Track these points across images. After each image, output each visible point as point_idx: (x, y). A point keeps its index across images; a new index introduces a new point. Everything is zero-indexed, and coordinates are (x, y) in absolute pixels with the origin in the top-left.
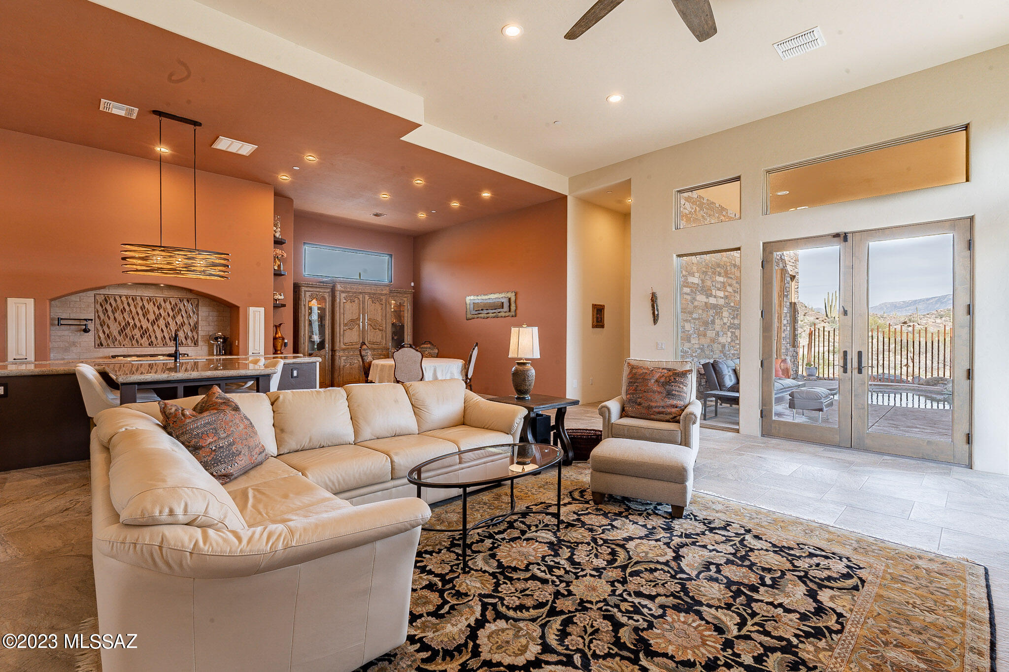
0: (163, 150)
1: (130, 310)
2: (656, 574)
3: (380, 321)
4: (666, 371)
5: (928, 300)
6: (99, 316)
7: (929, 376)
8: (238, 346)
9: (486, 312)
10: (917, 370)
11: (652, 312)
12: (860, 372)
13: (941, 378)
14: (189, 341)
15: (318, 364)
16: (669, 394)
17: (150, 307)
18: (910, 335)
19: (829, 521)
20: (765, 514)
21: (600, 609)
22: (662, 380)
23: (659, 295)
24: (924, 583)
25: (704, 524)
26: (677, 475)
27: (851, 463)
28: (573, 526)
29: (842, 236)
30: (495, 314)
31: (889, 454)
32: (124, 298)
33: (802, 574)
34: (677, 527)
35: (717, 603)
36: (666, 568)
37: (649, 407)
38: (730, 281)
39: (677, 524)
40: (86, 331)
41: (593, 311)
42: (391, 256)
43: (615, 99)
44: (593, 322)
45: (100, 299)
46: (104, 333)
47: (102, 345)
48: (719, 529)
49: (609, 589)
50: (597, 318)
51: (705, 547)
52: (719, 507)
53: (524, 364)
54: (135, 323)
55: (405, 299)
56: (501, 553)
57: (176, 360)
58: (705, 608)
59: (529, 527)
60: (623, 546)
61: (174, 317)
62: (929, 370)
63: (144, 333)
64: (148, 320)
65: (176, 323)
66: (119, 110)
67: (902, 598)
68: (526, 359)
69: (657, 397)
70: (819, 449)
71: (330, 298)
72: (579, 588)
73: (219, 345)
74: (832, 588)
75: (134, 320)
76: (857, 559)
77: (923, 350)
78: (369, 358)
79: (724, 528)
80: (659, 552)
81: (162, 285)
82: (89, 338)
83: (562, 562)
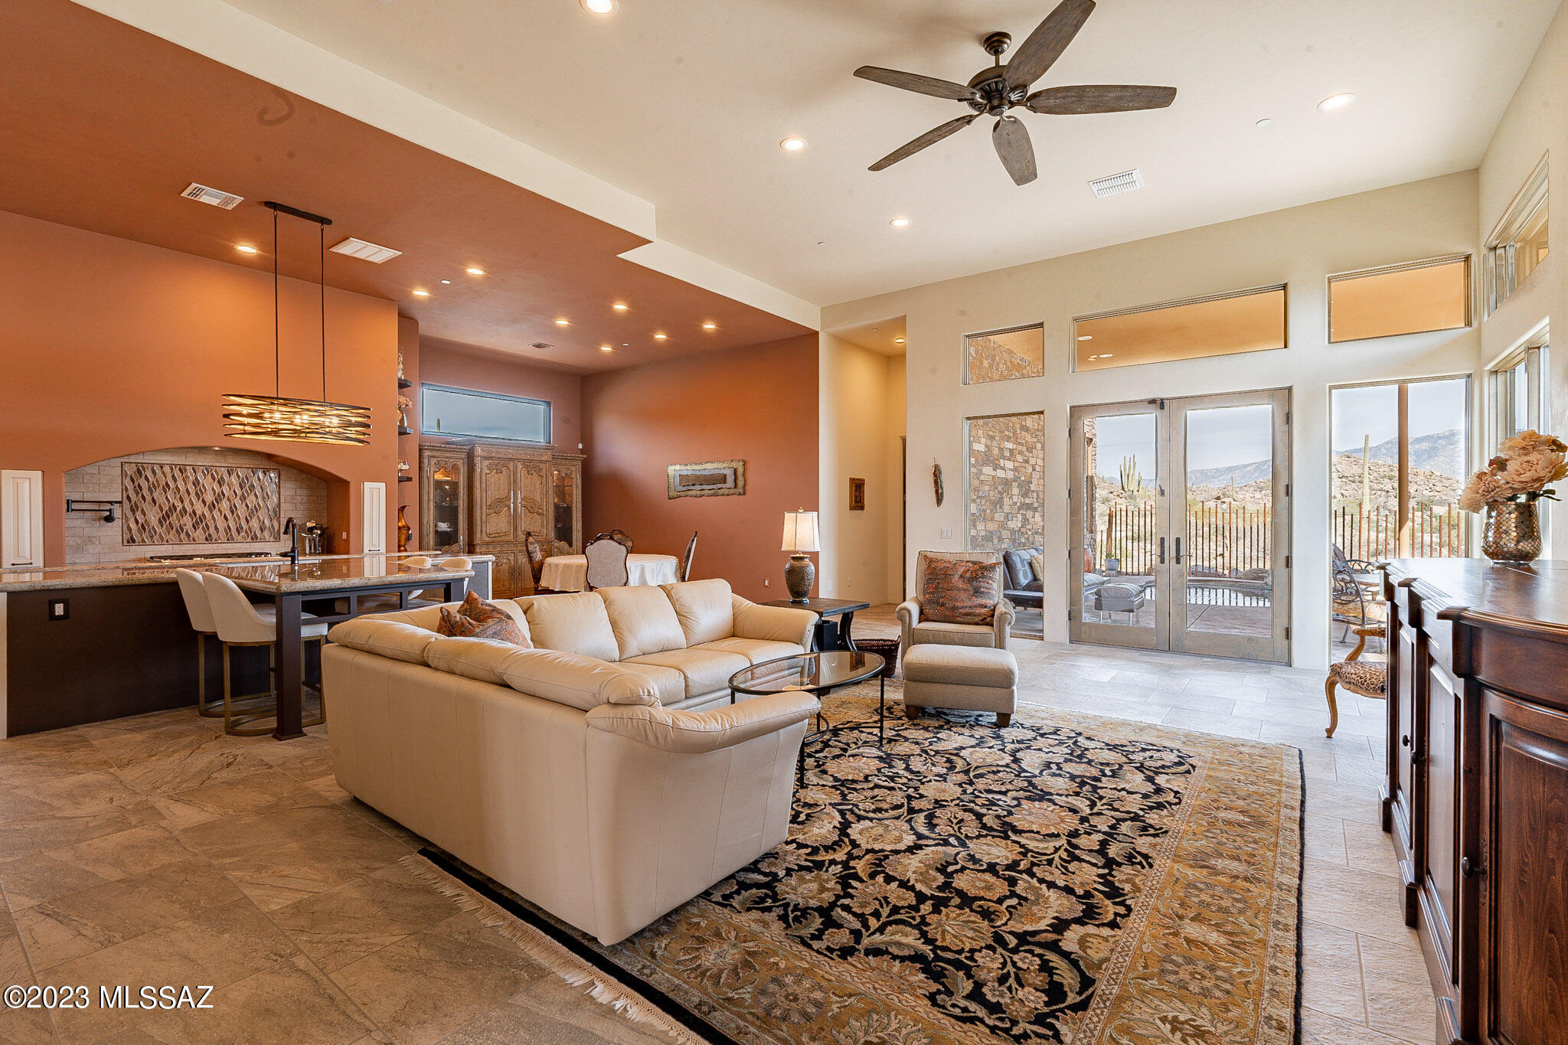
0: (247, 249)
1: (177, 487)
2: (1000, 775)
3: (539, 500)
4: (971, 565)
5: (1245, 466)
6: (128, 498)
7: (1248, 567)
8: (347, 541)
9: (698, 487)
10: (1234, 562)
11: (934, 490)
12: (1178, 562)
13: (1261, 570)
14: (266, 534)
15: (490, 563)
16: (977, 592)
17: (206, 482)
18: (1227, 516)
19: (1157, 721)
20: (1091, 718)
21: (958, 805)
22: (968, 575)
23: (943, 469)
24: (1247, 764)
25: (1033, 731)
26: (1003, 680)
27: (1170, 667)
28: (896, 741)
29: (1159, 402)
30: (713, 492)
31: (1209, 656)
32: (167, 469)
33: (1139, 765)
34: (1006, 735)
35: (1067, 793)
36: (1008, 770)
37: (954, 608)
38: (1020, 448)
39: (1003, 732)
40: (109, 519)
41: (851, 487)
42: (548, 404)
43: (901, 223)
44: (851, 502)
45: (130, 470)
46: (137, 522)
47: (133, 541)
48: (1050, 734)
49: (960, 790)
50: (856, 497)
51: (1040, 750)
52: (1044, 715)
53: (802, 559)
54: (184, 507)
55: (574, 468)
56: (832, 767)
57: (293, 562)
58: (1055, 797)
59: (848, 744)
60: (957, 755)
61: (243, 498)
62: (1248, 561)
63: (199, 521)
64: (204, 502)
65: (247, 506)
66: (211, 197)
67: (1230, 776)
68: (803, 553)
69: (963, 596)
70: (1135, 654)
71: (466, 467)
72: (930, 790)
73: (314, 539)
74: (1167, 774)
75: (182, 502)
76: (1185, 750)
77: (1241, 535)
78: (538, 556)
79: (1055, 733)
80: (996, 757)
81: (217, 449)
82: (114, 530)
83: (901, 772)
